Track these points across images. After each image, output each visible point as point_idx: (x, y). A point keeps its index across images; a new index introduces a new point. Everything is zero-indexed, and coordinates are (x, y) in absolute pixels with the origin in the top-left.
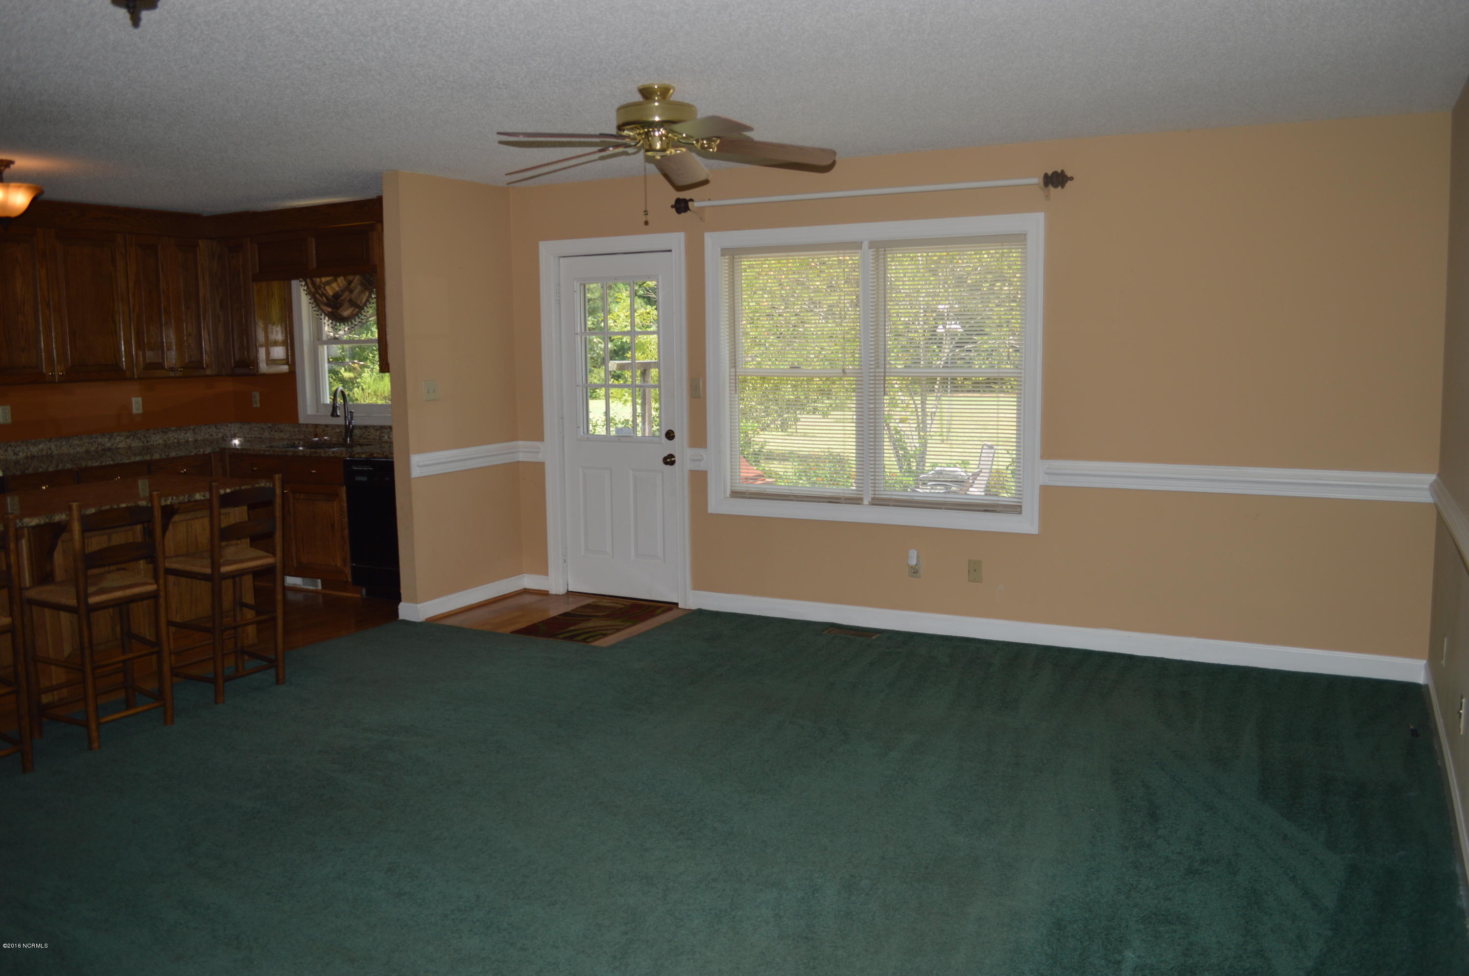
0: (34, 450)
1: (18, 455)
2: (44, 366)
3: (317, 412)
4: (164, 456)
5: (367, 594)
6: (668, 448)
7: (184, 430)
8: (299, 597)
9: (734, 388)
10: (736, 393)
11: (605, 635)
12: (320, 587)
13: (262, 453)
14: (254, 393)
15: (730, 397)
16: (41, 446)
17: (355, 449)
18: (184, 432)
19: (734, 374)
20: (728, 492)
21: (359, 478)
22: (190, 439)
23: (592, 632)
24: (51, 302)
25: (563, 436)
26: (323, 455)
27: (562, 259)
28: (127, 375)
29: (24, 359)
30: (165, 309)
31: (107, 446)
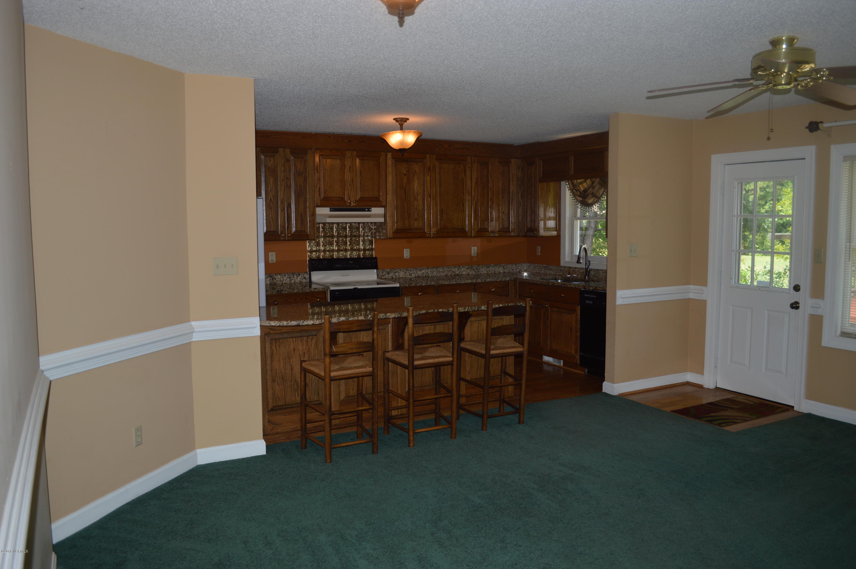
0: (420, 273)
1: (411, 275)
2: (426, 229)
3: (571, 260)
4: (483, 281)
5: (588, 372)
6: (795, 297)
7: (498, 266)
8: (550, 369)
9: (848, 257)
10: (849, 261)
11: (735, 423)
12: (562, 365)
13: (535, 282)
14: (537, 247)
15: (845, 264)
16: (423, 271)
17: (590, 283)
18: (498, 267)
19: (848, 247)
20: (839, 332)
21: (587, 302)
22: (501, 272)
23: (726, 419)
24: (431, 194)
25: (721, 284)
26: (569, 286)
27: (726, 166)
28: (469, 234)
29: (416, 225)
30: (491, 198)
31: (457, 273)
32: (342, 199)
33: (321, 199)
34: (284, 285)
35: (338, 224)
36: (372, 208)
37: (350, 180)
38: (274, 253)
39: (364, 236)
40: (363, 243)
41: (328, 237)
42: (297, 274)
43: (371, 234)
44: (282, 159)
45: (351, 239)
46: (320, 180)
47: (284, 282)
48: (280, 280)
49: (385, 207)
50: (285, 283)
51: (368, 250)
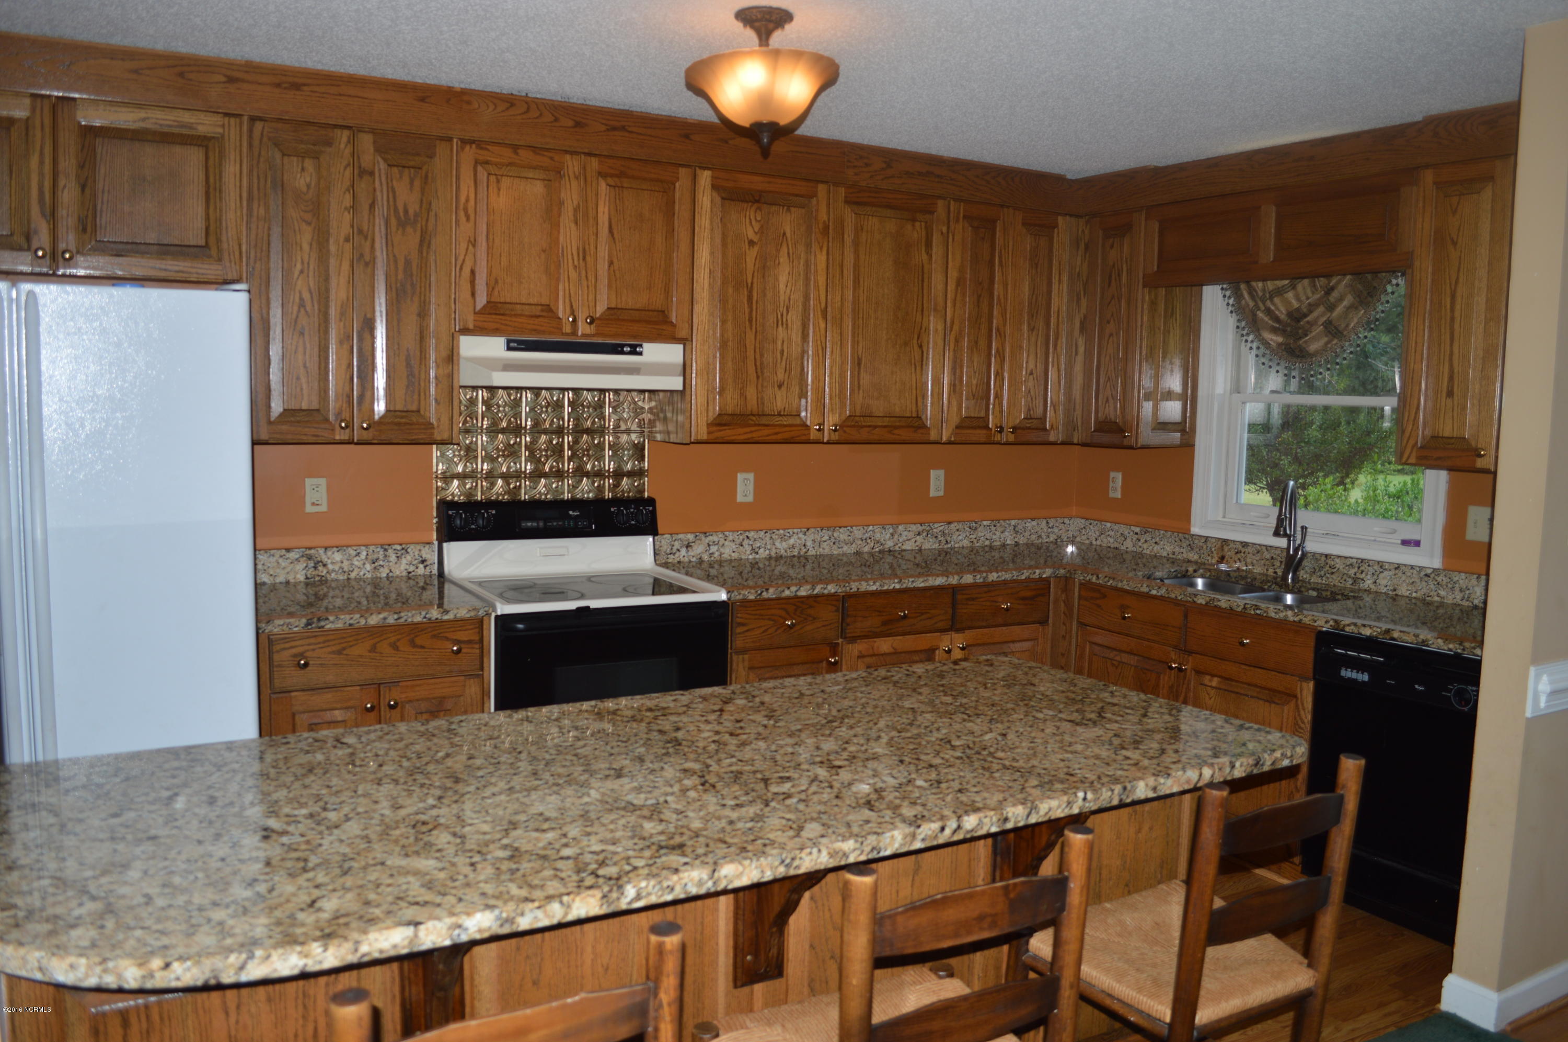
0: (781, 547)
1: (758, 551)
2: (808, 416)
4: (978, 579)
7: (1001, 526)
13: (1122, 583)
14: (1112, 474)
16: (792, 541)
18: (998, 527)
21: (1347, 673)
24: (829, 309)
28: (933, 436)
29: (779, 400)
30: (998, 330)
31: (887, 546)
32: (549, 310)
33: (478, 307)
34: (353, 583)
35: (536, 391)
36: (645, 345)
37: (574, 249)
38: (323, 481)
39: (617, 431)
40: (615, 453)
41: (503, 431)
42: (399, 547)
43: (639, 426)
44: (345, 168)
45: (576, 441)
46: (474, 246)
47: (353, 575)
48: (341, 568)
49: (684, 341)
50: (358, 580)
51: (630, 474)
